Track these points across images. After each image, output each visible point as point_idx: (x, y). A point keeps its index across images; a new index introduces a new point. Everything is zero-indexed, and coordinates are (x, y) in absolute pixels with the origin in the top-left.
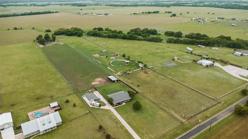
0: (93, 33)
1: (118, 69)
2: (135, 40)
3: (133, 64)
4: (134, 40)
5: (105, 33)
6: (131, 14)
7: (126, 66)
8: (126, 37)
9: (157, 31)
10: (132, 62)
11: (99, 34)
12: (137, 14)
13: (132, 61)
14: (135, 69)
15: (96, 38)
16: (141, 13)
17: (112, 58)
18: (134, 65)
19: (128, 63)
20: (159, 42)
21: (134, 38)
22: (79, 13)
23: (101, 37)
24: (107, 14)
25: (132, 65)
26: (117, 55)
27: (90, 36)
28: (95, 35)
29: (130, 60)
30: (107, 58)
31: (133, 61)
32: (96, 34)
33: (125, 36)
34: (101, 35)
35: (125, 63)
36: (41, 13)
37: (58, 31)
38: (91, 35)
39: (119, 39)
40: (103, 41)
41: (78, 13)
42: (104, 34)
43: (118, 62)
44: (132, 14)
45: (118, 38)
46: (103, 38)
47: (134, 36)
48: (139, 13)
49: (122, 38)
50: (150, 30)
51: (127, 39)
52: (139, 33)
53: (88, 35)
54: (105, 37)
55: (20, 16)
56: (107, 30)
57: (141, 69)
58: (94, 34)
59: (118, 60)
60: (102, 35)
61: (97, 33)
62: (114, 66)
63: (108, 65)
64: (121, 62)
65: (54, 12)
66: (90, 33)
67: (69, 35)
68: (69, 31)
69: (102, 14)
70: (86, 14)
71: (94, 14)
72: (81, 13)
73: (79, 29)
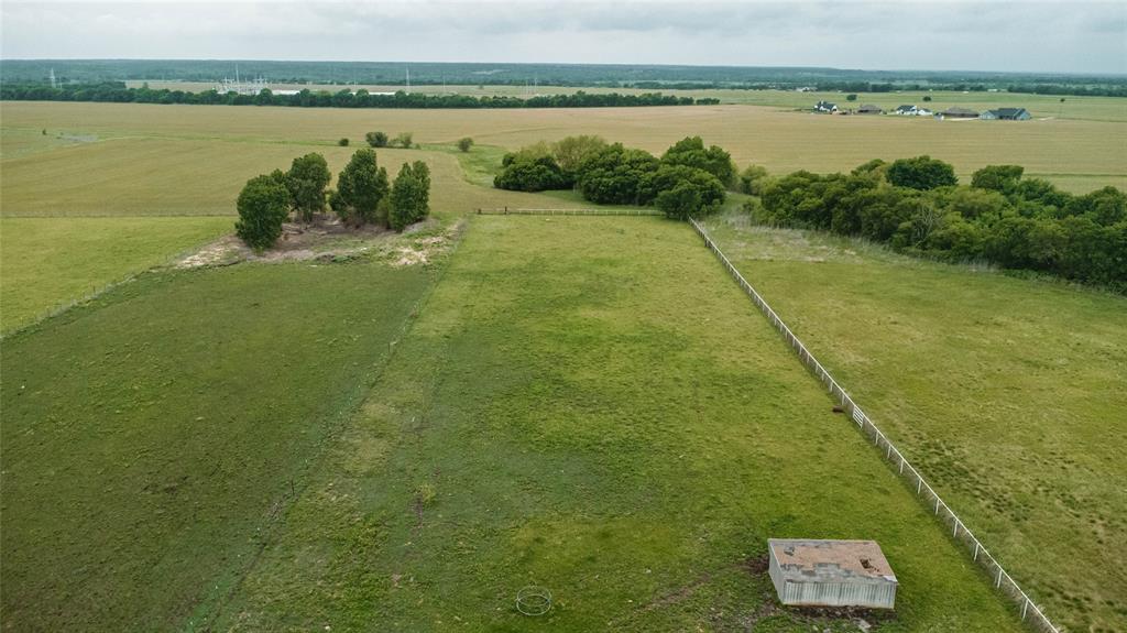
0: (820, 193)
5: (969, 213)
11: (882, 207)
15: (835, 250)
23: (899, 249)
24: (1014, 110)
27: (783, 223)
28: (839, 215)
32: (854, 211)
34: (904, 225)
36: (625, 99)
37: (541, 161)
38: (797, 215)
40: (914, 300)
41: (819, 104)
42: (956, 216)
46: (924, 256)
53: (765, 215)
54: (956, 250)
56: (1000, 188)
58: (832, 203)
60: (929, 222)
61: (870, 201)
65: (695, 99)
66: (797, 196)
67: (603, 193)
68: (612, 166)
69: (977, 115)
70: (867, 111)
71: (922, 113)
72: (835, 107)
73: (710, 157)
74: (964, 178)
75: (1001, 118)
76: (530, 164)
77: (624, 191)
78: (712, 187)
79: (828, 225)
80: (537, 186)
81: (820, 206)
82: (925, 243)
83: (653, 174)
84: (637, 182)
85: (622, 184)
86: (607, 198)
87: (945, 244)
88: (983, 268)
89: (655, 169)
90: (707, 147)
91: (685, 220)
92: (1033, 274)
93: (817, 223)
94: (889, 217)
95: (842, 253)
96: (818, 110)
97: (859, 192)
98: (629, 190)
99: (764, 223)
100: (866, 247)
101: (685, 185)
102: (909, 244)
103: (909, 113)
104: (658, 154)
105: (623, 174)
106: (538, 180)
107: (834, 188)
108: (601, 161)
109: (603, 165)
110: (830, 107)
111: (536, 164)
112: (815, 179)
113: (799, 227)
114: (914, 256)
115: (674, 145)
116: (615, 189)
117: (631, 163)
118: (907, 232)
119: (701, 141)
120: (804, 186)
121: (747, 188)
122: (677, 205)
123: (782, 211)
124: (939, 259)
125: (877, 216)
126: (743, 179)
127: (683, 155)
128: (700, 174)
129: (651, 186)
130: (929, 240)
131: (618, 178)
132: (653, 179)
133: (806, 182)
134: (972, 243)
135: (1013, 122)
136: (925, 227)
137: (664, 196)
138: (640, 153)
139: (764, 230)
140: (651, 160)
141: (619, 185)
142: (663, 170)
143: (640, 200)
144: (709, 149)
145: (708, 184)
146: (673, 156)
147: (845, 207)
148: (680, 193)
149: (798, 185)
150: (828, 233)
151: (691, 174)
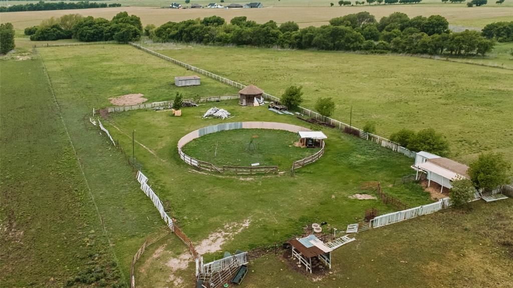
0: (177, 29)
1: (219, 191)
2: (354, 49)
3: (357, 158)
4: (348, 49)
5: (228, 31)
6: (332, 4)
7: (293, 173)
8: (311, 37)
9: (447, 24)
10: (347, 139)
11: (199, 30)
12: (350, 3)
13: (349, 131)
14: (392, 205)
15: (184, 46)
16: (363, 3)
17: (210, 111)
18: (367, 163)
19: (312, 144)
20: (473, 55)
21: (348, 40)
22: (175, 5)
23: (206, 44)
25: (352, 167)
26: (250, 98)
27: (165, 41)
28: (185, 35)
29: (333, 126)
30: (178, 112)
31: (356, 133)
32: (189, 33)
33: (309, 34)
34: (206, 35)
35: (297, 144)
38: (170, 37)
39: (283, 47)
41: (172, 5)
42: (223, 31)
43: (240, 138)
44: (336, 4)
45: (278, 44)
46: (214, 45)
47: (347, 35)
48: (357, 3)
49: (292, 46)
50: (415, 19)
51: (315, 46)
52: (370, 31)
53: (157, 38)
54: (223, 42)
55: (7, 11)
56: (239, 23)
57: (444, 210)
58: (181, 32)
59: (246, 125)
61: (194, 29)
62: (195, 163)
63: (160, 154)
64: (267, 136)
65: (108, 5)
66: (169, 31)
67: (89, 37)
68: (90, 25)
69: (242, 7)
70: (195, 7)
71: (219, 6)
72: (180, 6)
73: (132, 20)
74: (228, 22)
75: (252, 7)
76: (49, 28)
77: (98, 35)
78: (135, 31)
79: (181, 40)
80: (54, 38)
81: (177, 33)
82: (214, 41)
83: (110, 27)
84: (103, 31)
85: (97, 32)
86: (91, 39)
87: (220, 40)
88: (231, 46)
89: (109, 26)
90: (130, 15)
91: (127, 43)
92: (245, 46)
93: (178, 40)
94: (201, 33)
95: (187, 47)
96: (172, 7)
97: (190, 26)
98: (100, 35)
99: (158, 41)
100: (195, 45)
101: (125, 30)
102: (209, 42)
103: (214, 7)
104: (110, 19)
105: (96, 28)
106: (54, 35)
107: (182, 26)
108: (84, 24)
109: (86, 25)
110: (177, 5)
111: (52, 28)
112: (174, 24)
113: (171, 42)
114: (211, 45)
115: (116, 16)
116: (94, 35)
117: (99, 23)
118: (208, 37)
119: (127, 13)
120: (171, 27)
121: (147, 33)
122: (123, 37)
123: (164, 36)
124: (218, 45)
125: (197, 33)
126: (146, 30)
127: (120, 20)
128: (129, 26)
129: (109, 32)
130: (215, 39)
131: (94, 30)
132: (110, 29)
133: (171, 25)
134: (227, 39)
135: (256, 8)
136: (213, 36)
137: (117, 35)
138: (101, 19)
139: (158, 44)
140: (107, 22)
141: (95, 33)
142: (114, 25)
143: (105, 38)
144: (131, 16)
145: (134, 29)
146: (116, 20)
147: (186, 32)
148: (124, 33)
149: (169, 27)
150: (182, 42)
151: (126, 26)
